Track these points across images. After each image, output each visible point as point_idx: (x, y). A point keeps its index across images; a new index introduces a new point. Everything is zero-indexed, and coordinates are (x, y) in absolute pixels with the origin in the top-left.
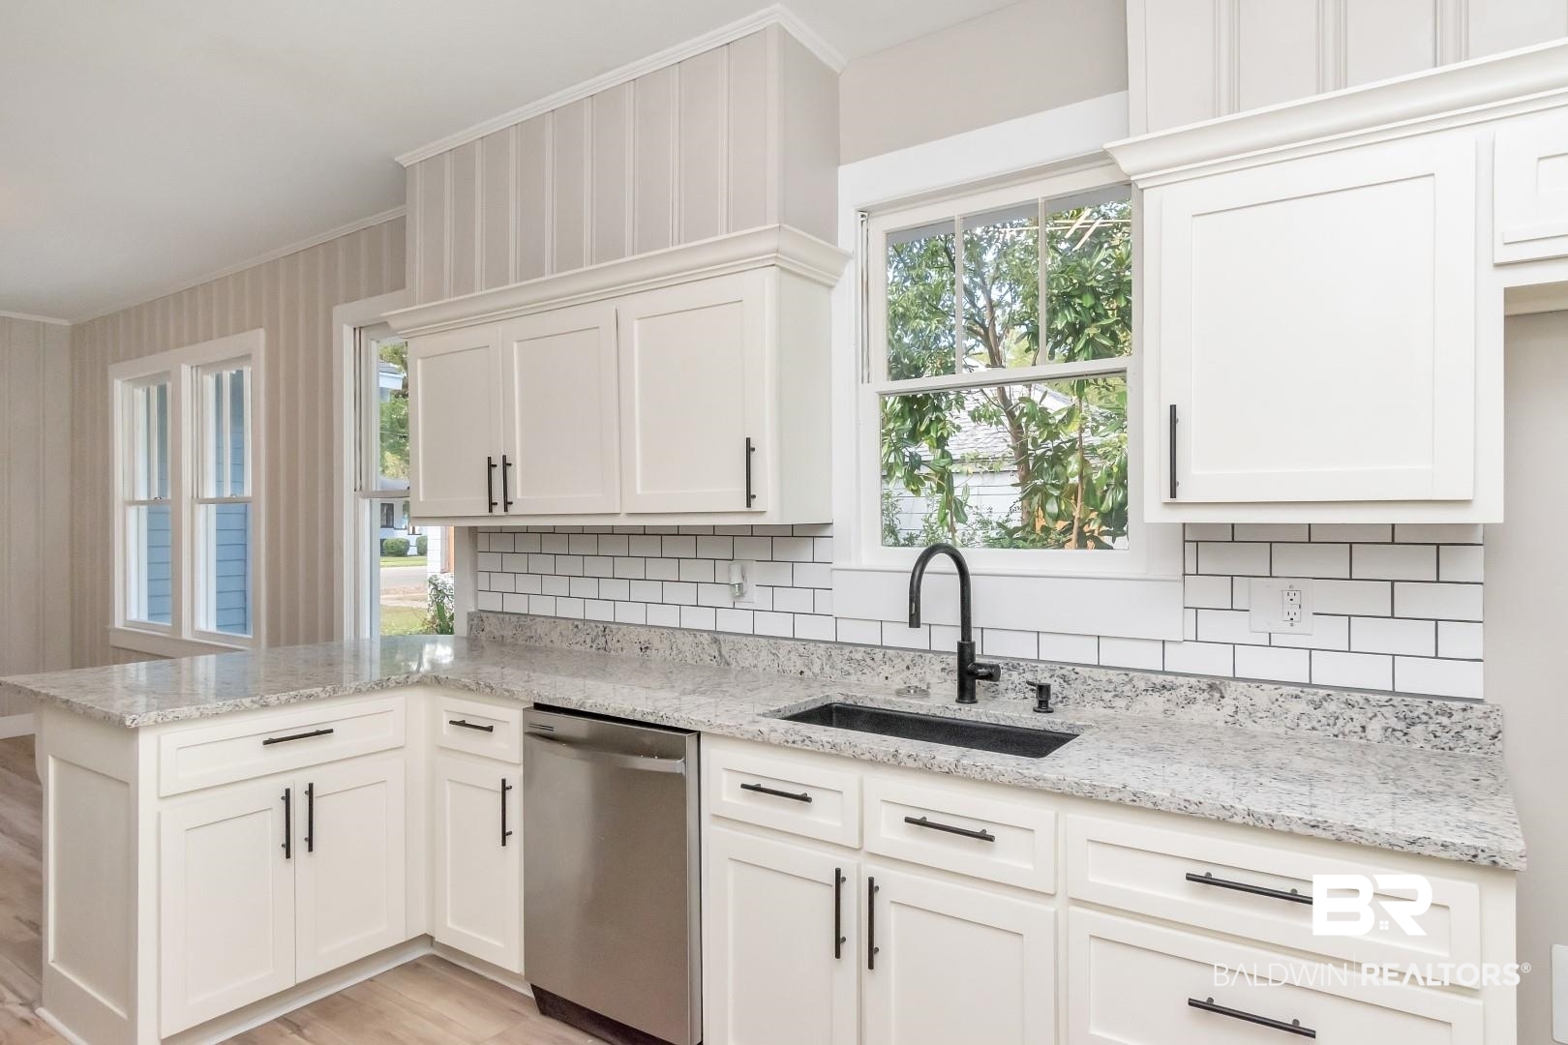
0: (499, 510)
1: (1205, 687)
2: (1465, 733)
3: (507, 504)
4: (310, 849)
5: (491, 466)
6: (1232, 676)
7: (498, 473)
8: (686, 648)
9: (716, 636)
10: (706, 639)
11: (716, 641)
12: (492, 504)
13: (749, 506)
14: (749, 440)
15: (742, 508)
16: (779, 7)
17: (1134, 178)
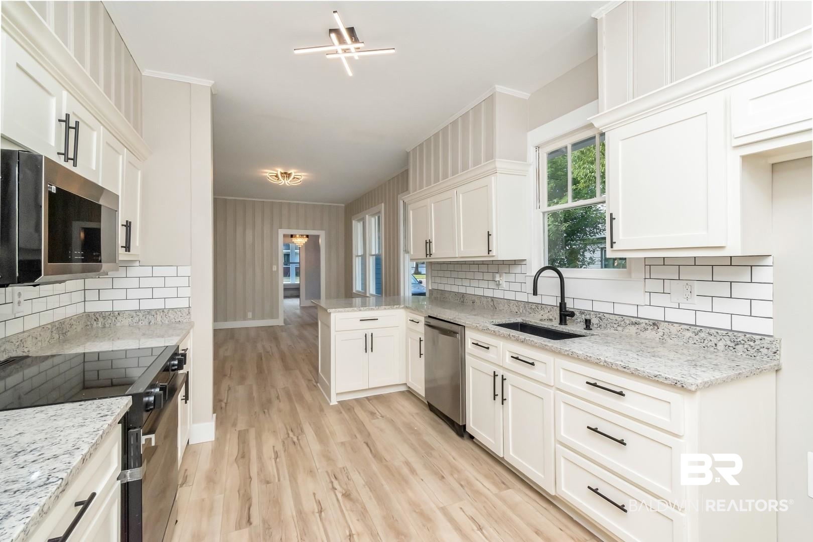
0: (428, 256)
1: (651, 324)
2: (761, 350)
3: (430, 254)
4: (372, 351)
5: (426, 243)
6: (663, 320)
7: (428, 244)
8: (485, 302)
9: (493, 299)
10: (490, 299)
11: (492, 300)
12: (427, 255)
13: (489, 254)
14: (488, 232)
15: (487, 254)
16: (496, 86)
17: (600, 129)
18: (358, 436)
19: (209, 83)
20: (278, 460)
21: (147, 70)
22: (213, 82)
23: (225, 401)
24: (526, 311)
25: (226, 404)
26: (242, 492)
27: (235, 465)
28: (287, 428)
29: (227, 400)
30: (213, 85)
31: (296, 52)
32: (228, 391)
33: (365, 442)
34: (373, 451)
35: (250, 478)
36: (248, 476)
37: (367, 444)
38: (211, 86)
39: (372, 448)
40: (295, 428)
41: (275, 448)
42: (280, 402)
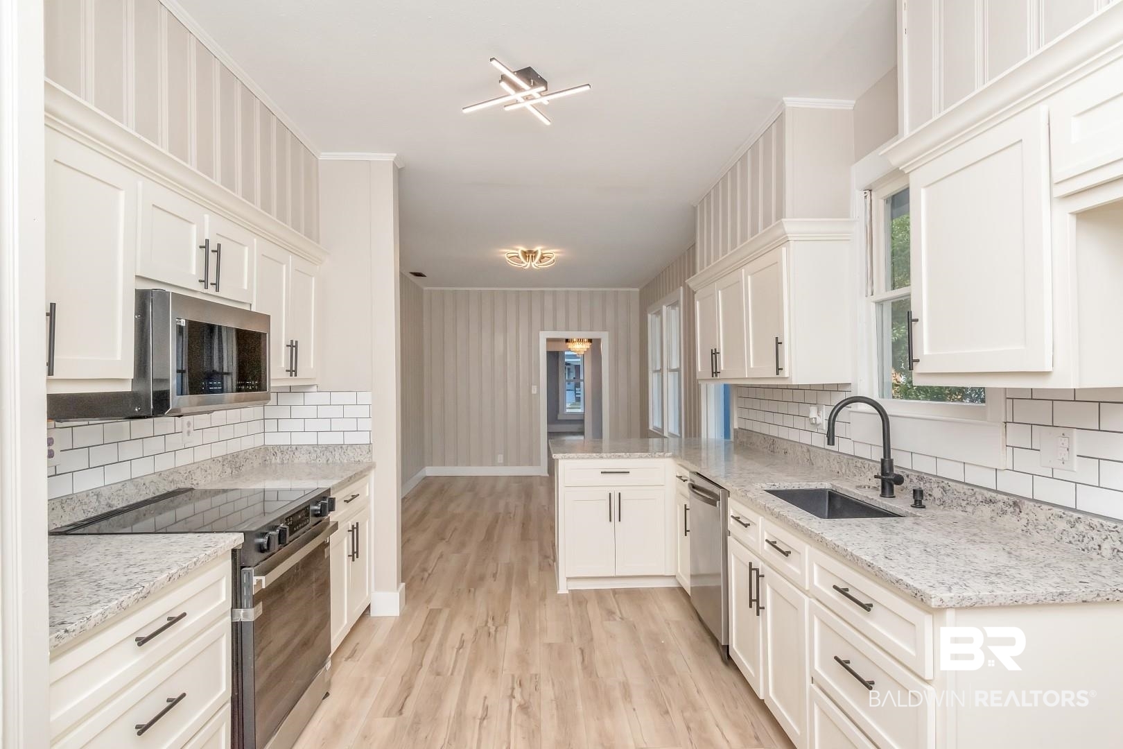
0: (714, 375)
3: (717, 373)
4: (619, 520)
5: (712, 354)
6: (1030, 497)
7: (714, 356)
8: (799, 454)
10: (805, 449)
11: (809, 450)
12: (713, 373)
13: (778, 374)
14: (777, 338)
15: (775, 375)
16: (784, 99)
17: (900, 168)
18: (576, 639)
19: (390, 157)
20: (461, 651)
21: (323, 153)
22: (395, 155)
23: (430, 571)
24: (849, 470)
25: (429, 575)
26: (406, 679)
27: (411, 648)
28: (488, 616)
29: (432, 571)
30: (396, 158)
31: (466, 111)
32: (439, 558)
33: (580, 649)
34: (586, 662)
35: (421, 665)
36: (420, 662)
37: (582, 651)
38: (392, 160)
39: (586, 659)
40: (499, 619)
41: (463, 637)
42: (495, 580)
